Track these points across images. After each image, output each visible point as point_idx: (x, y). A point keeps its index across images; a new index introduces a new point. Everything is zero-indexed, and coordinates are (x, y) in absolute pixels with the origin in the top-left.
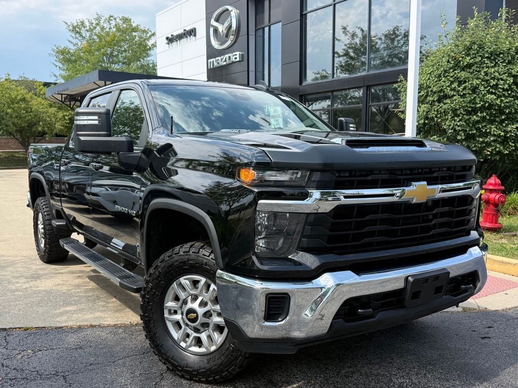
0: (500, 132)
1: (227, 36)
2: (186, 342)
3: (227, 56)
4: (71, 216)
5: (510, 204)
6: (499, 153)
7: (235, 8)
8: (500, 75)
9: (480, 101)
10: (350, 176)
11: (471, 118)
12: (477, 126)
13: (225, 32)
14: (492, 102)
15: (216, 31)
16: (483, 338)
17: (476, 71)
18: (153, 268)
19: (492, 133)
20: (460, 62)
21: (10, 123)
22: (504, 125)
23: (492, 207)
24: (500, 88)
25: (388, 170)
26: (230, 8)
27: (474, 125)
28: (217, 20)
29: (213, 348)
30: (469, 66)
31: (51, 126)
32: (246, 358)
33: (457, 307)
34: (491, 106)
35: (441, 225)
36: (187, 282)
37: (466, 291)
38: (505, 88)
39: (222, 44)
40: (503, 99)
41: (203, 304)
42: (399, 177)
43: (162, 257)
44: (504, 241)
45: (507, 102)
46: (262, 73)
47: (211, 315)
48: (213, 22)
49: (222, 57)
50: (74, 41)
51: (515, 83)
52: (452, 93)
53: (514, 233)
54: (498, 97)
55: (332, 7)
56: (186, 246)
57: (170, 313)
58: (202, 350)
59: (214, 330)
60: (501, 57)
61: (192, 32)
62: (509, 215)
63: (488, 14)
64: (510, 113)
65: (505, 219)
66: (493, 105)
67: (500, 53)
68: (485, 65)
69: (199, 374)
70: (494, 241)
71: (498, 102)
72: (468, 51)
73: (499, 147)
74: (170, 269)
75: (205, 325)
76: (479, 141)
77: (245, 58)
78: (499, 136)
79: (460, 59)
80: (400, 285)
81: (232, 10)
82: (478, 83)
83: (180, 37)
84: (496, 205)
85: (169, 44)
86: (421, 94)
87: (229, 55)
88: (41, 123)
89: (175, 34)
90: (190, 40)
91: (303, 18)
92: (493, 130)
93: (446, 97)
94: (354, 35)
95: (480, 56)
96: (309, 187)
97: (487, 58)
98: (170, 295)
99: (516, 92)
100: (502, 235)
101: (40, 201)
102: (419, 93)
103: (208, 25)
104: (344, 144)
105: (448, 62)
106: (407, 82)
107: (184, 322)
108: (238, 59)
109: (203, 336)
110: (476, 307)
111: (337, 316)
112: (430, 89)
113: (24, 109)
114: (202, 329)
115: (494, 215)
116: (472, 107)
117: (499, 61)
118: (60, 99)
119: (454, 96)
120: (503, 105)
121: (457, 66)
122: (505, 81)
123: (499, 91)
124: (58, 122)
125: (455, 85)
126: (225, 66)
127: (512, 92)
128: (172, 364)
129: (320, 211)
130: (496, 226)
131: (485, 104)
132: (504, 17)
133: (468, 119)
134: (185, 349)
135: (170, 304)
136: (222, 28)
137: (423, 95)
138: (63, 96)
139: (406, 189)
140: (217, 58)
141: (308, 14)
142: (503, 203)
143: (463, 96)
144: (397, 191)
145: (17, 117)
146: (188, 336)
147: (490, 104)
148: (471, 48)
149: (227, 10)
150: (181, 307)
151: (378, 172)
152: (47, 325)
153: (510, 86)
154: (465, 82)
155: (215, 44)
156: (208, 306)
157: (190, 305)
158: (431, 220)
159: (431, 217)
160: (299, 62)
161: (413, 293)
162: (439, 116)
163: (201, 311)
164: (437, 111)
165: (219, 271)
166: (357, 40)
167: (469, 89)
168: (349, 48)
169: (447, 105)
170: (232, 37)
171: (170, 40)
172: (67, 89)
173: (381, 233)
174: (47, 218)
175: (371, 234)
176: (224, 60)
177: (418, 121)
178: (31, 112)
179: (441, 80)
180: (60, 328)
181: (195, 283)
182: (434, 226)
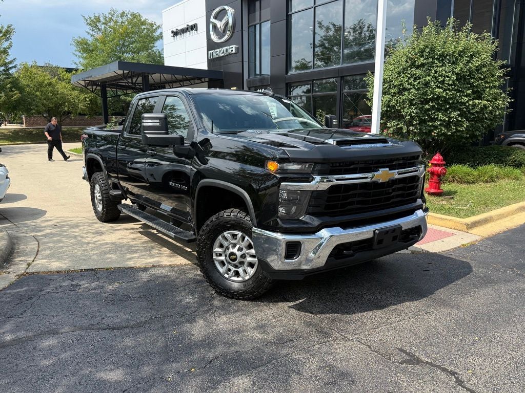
0: (445, 118)
1: (225, 31)
2: (228, 274)
3: (224, 48)
4: (125, 187)
5: (450, 174)
6: (444, 134)
7: (231, 7)
8: (446, 73)
9: (431, 93)
10: (340, 166)
11: (423, 107)
12: (427, 113)
13: (223, 28)
14: (440, 94)
15: (215, 27)
16: (424, 271)
17: (428, 69)
18: (205, 226)
19: (439, 118)
20: (415, 62)
21: (40, 104)
22: (448, 112)
23: (436, 177)
24: (446, 83)
25: (364, 161)
26: (227, 8)
27: (425, 112)
28: (216, 18)
29: (247, 278)
30: (423, 65)
31: (75, 106)
32: (270, 283)
33: (407, 249)
34: (438, 98)
35: (398, 196)
36: (229, 235)
37: (413, 239)
38: (450, 83)
39: (220, 38)
40: (448, 92)
41: (240, 249)
42: (371, 166)
43: (211, 219)
44: (444, 202)
45: (451, 95)
46: (254, 63)
47: (246, 257)
48: (212, 20)
49: (220, 49)
50: (92, 33)
51: (457, 79)
52: (409, 87)
53: (452, 197)
54: (444, 91)
55: (312, 9)
56: (227, 211)
57: (217, 255)
58: (240, 279)
59: (248, 266)
60: (448, 59)
61: (194, 27)
62: (449, 182)
63: (439, 22)
64: (453, 103)
65: (446, 185)
66: (439, 97)
67: (447, 55)
68: (435, 65)
69: (238, 294)
70: (436, 203)
71: (444, 94)
72: (422, 53)
73: (444, 130)
74: (218, 227)
75: (242, 263)
76: (429, 124)
77: (240, 50)
78: (444, 121)
79: (416, 59)
80: (370, 235)
81: (228, 10)
82: (430, 79)
83: (184, 31)
84: (439, 176)
85: (174, 37)
86: (385, 87)
87: (226, 48)
88: (66, 104)
89: (179, 28)
90: (192, 34)
91: (288, 18)
92: (439, 116)
93: (405, 89)
94: (328, 29)
95: (432, 57)
96: (313, 174)
97: (437, 59)
98: (217, 243)
99: (458, 86)
100: (442, 198)
101: (97, 176)
102: (383, 85)
103: (208, 22)
104: (335, 144)
105: (407, 61)
106: (374, 76)
107: (227, 261)
108: (234, 52)
109: (240, 270)
110: (421, 250)
111: (330, 256)
112: (392, 83)
113: (51, 92)
114: (239, 266)
115: (437, 183)
116: (424, 99)
117: (446, 61)
118: (84, 84)
119: (411, 89)
120: (447, 97)
121: (413, 65)
122: (450, 78)
123: (445, 86)
124: (81, 103)
125: (412, 80)
126: (223, 56)
127: (455, 86)
128: (220, 288)
129: (319, 189)
130: (439, 191)
131: (434, 96)
132: (451, 25)
133: (421, 108)
134: (227, 279)
135: (217, 250)
136: (220, 24)
137: (386, 87)
138: (86, 82)
139: (375, 173)
140: (216, 50)
141: (292, 15)
142: (444, 174)
143: (418, 90)
144: (370, 175)
145: (45, 99)
146: (229, 270)
147: (438, 96)
148: (424, 51)
149: (225, 9)
150: (225, 252)
151: (357, 162)
152: (122, 266)
153: (453, 81)
154: (419, 78)
155: (214, 38)
156: (244, 250)
157: (231, 250)
158: (391, 193)
159: (391, 191)
160: (285, 55)
161: (379, 241)
162: (398, 104)
163: (239, 254)
164: (397, 101)
165: (254, 228)
166: (331, 33)
167: (422, 84)
168: (325, 40)
169: (406, 96)
170: (228, 33)
171: (175, 34)
172: (91, 77)
173: (359, 203)
174: (104, 188)
175: (352, 203)
176: (222, 51)
177: (382, 109)
178: (58, 94)
179: (400, 76)
180: (131, 268)
181: (234, 236)
182: (393, 197)
